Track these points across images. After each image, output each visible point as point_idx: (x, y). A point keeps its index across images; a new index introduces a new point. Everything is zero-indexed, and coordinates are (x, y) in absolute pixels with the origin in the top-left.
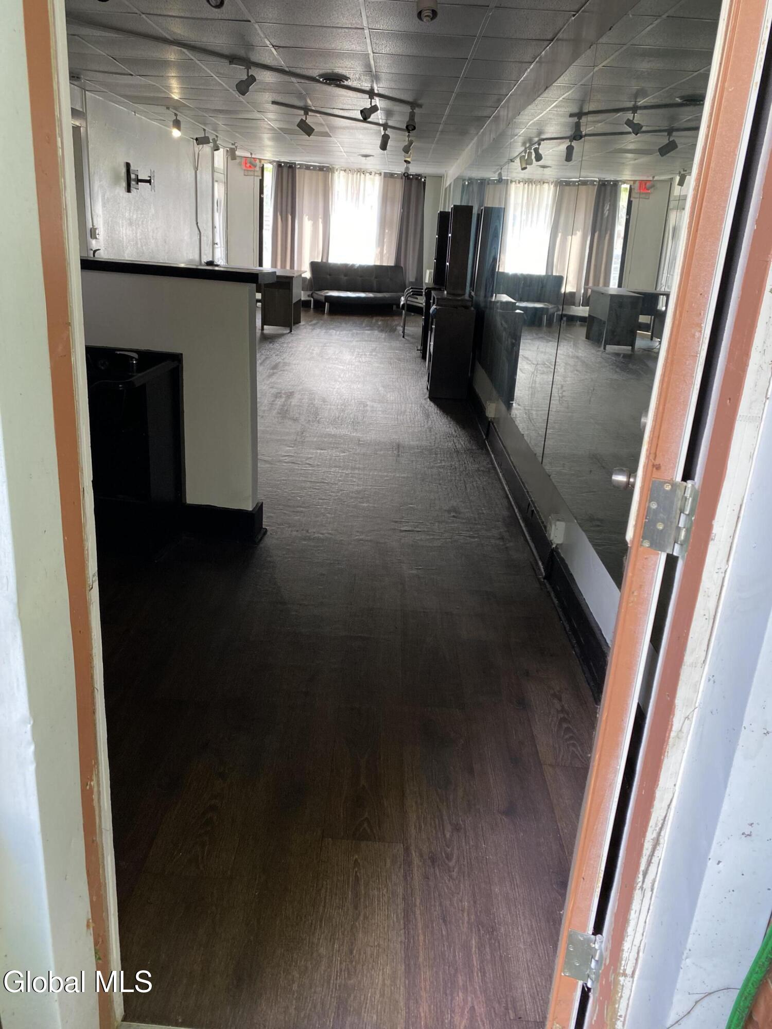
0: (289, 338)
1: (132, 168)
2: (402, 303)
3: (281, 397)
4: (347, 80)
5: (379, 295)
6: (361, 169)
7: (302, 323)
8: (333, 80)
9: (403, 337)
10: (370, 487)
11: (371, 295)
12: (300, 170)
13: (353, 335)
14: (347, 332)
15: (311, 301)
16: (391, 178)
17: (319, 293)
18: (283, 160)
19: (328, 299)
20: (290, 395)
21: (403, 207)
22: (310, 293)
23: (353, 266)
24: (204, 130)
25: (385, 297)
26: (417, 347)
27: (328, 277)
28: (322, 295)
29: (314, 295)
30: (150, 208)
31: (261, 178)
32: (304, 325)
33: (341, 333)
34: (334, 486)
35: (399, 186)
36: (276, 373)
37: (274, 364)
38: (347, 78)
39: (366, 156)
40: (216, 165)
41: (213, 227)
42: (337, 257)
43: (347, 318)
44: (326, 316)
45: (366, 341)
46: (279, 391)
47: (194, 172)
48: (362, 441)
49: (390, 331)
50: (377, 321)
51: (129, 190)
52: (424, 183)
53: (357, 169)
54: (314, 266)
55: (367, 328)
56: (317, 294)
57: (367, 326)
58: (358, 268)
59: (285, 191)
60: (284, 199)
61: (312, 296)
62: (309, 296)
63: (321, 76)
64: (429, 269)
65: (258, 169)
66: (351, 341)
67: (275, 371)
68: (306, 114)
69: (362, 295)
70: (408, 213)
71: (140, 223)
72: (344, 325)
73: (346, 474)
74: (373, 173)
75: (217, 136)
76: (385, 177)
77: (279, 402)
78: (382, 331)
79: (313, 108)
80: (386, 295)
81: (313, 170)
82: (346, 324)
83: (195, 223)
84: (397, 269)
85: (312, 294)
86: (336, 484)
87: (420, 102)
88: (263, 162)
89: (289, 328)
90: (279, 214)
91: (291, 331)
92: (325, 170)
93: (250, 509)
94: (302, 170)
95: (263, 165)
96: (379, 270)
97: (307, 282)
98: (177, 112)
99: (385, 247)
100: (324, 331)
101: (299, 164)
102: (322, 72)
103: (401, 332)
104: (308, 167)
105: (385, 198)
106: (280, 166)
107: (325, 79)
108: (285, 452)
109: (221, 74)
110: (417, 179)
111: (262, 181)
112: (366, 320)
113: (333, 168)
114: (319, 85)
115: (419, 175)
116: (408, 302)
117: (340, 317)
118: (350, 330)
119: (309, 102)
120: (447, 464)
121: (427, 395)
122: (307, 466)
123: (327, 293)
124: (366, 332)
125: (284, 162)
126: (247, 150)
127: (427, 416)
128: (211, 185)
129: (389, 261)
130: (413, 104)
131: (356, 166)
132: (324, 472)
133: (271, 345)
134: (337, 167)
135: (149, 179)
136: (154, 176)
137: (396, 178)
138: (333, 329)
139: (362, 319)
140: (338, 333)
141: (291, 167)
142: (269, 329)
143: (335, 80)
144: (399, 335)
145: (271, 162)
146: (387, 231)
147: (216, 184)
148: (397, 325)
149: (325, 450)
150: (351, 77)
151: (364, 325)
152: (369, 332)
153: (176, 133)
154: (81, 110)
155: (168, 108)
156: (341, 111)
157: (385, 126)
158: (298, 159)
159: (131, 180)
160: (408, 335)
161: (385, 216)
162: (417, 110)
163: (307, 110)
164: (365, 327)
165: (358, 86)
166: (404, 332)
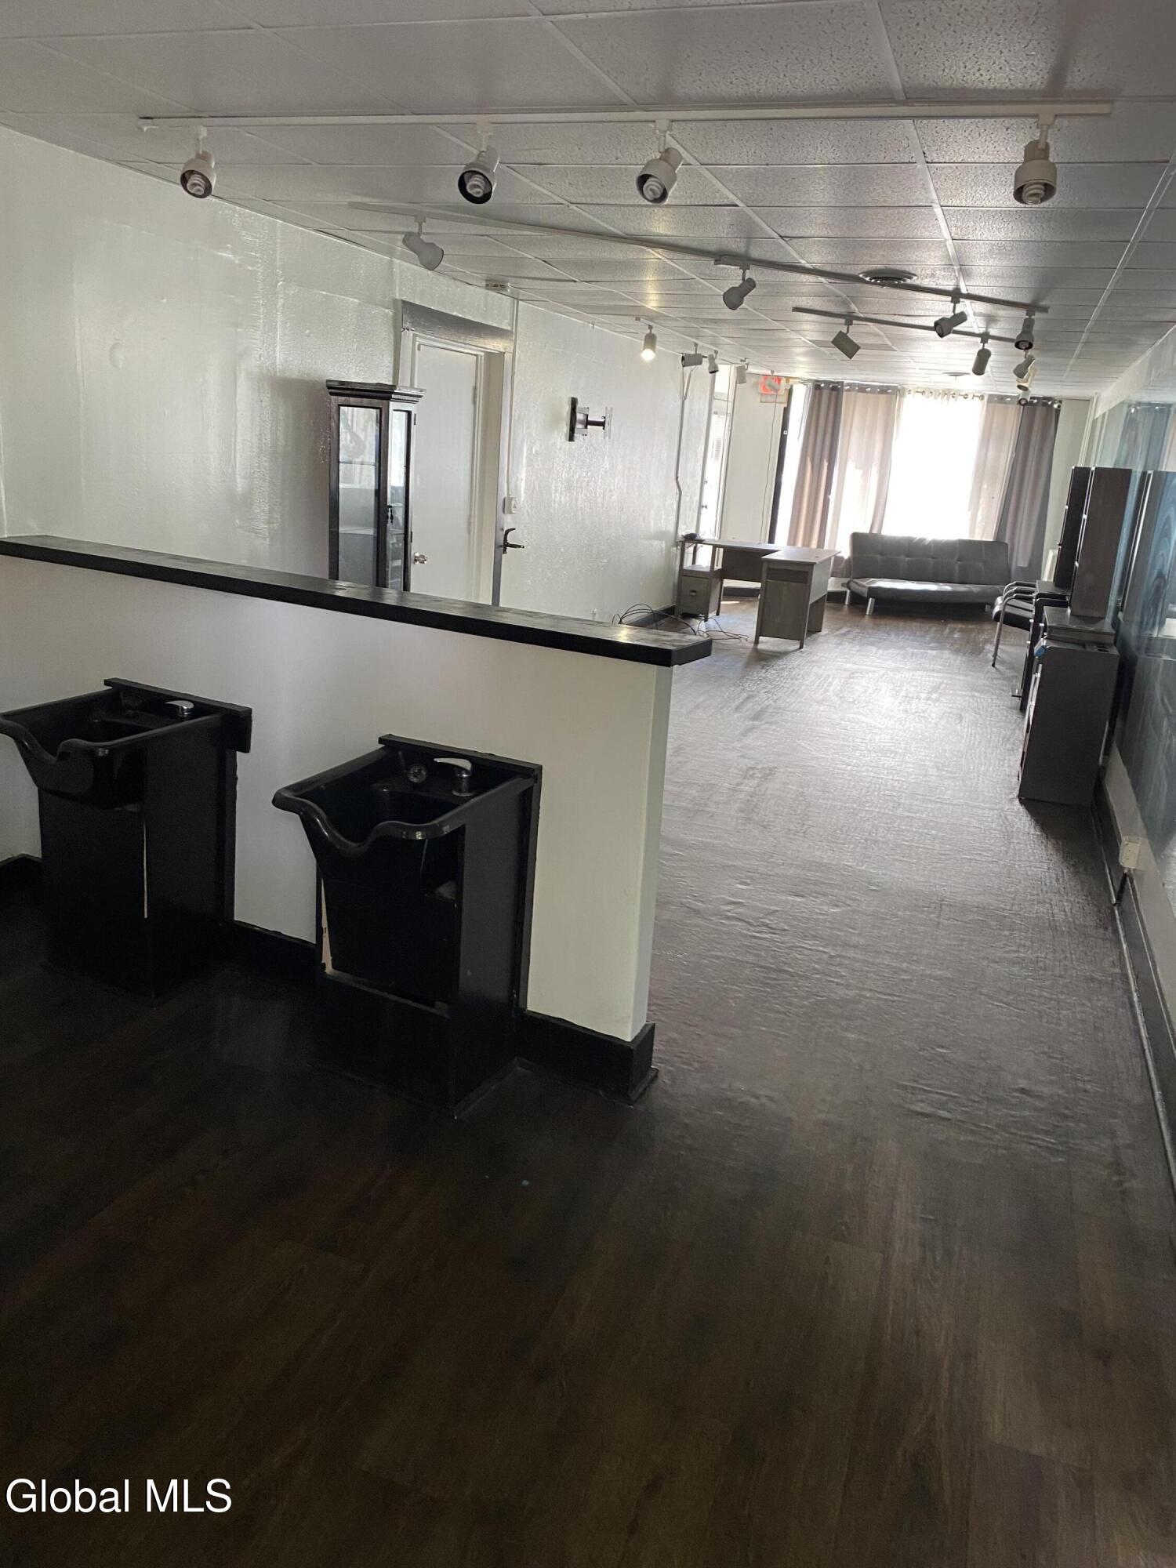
0: (795, 661)
1: (579, 406)
2: (997, 609)
3: (752, 776)
4: (910, 278)
5: (962, 588)
6: (949, 390)
7: (824, 631)
8: (886, 278)
9: (993, 665)
10: (868, 995)
11: (947, 588)
12: (850, 393)
13: (904, 656)
14: (897, 652)
15: (846, 592)
16: (1000, 403)
17: (859, 581)
18: (822, 378)
19: (873, 592)
20: (769, 773)
21: (1016, 449)
22: (845, 580)
23: (921, 540)
24: (696, 345)
25: (972, 592)
26: (1014, 691)
27: (879, 557)
28: (864, 586)
29: (853, 585)
30: (603, 461)
31: (786, 405)
32: (825, 635)
33: (886, 652)
34: (801, 982)
35: (1012, 418)
36: (758, 727)
37: (759, 709)
38: (910, 275)
39: (956, 375)
40: (717, 389)
41: (703, 482)
42: (898, 527)
43: (901, 624)
44: (867, 619)
45: (926, 670)
46: (752, 763)
47: (679, 403)
48: (874, 885)
49: (972, 653)
50: (952, 631)
51: (571, 438)
52: (1058, 411)
53: (944, 391)
54: (857, 539)
55: (932, 645)
56: (857, 583)
57: (933, 639)
58: (930, 543)
59: (821, 429)
60: (819, 438)
61: (848, 585)
62: (843, 585)
63: (867, 274)
64: (1053, 548)
65: (783, 392)
66: (898, 670)
67: (756, 723)
68: (849, 323)
69: (932, 587)
70: (1025, 462)
71: (584, 484)
72: (893, 637)
73: (831, 957)
74: (970, 396)
75: (716, 352)
76: (989, 401)
77: (748, 786)
78: (957, 651)
79: (862, 315)
80: (975, 588)
81: (870, 392)
82: (897, 635)
83: (674, 477)
84: (998, 547)
85: (849, 582)
86: (807, 978)
87: (1043, 303)
88: (791, 381)
89: (799, 642)
90: (809, 459)
91: (801, 647)
92: (891, 393)
93: (629, 1039)
94: (854, 393)
95: (792, 386)
96: (967, 550)
97: (843, 564)
98: (651, 324)
99: (980, 512)
100: (858, 648)
101: (848, 384)
102: (867, 268)
103: (990, 656)
104: (862, 389)
105: (987, 435)
106: (817, 386)
107: (875, 278)
108: (732, 895)
109: (705, 275)
110: (1045, 404)
111: (786, 411)
112: (933, 628)
113: (904, 389)
114: (865, 285)
115: (1049, 399)
116: (1009, 610)
117: (888, 622)
118: (902, 648)
119: (853, 307)
120: (1029, 954)
121: (1016, 793)
122: (764, 929)
123: (874, 582)
124: (929, 651)
125: (824, 382)
126: (766, 367)
127: (1008, 837)
128: (706, 418)
129: (984, 533)
130: (1031, 308)
131: (942, 386)
132: (790, 948)
133: (762, 673)
134: (908, 387)
135: (603, 420)
136: (611, 416)
137: (1009, 403)
138: (873, 644)
139: (927, 626)
140: (881, 651)
141: (836, 388)
142: (767, 642)
143: (893, 278)
144: (987, 661)
145: (804, 382)
146: (985, 486)
147: (714, 417)
148: (987, 641)
149: (803, 896)
150: (918, 272)
151: (928, 639)
152: (934, 653)
153: (648, 355)
154: (509, 328)
155: (638, 319)
156: (907, 318)
157: (985, 337)
158: (848, 377)
159: (576, 422)
160: (1003, 663)
161: (985, 462)
162: (1037, 316)
163: (850, 318)
164: (929, 643)
165: (933, 285)
166: (995, 655)
